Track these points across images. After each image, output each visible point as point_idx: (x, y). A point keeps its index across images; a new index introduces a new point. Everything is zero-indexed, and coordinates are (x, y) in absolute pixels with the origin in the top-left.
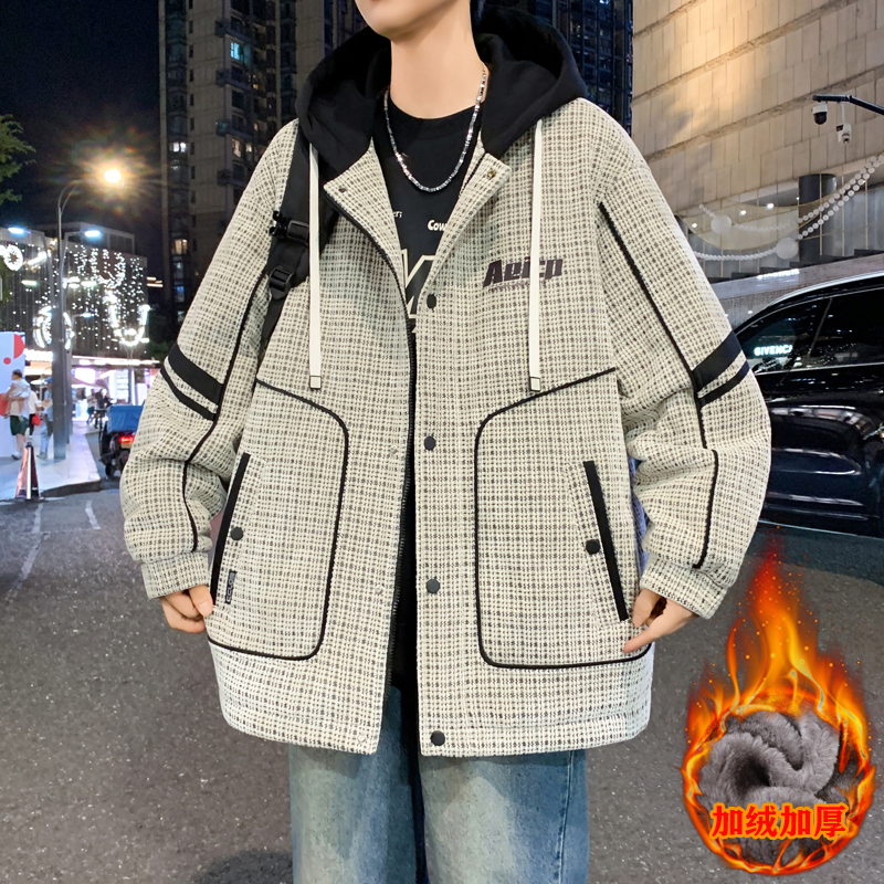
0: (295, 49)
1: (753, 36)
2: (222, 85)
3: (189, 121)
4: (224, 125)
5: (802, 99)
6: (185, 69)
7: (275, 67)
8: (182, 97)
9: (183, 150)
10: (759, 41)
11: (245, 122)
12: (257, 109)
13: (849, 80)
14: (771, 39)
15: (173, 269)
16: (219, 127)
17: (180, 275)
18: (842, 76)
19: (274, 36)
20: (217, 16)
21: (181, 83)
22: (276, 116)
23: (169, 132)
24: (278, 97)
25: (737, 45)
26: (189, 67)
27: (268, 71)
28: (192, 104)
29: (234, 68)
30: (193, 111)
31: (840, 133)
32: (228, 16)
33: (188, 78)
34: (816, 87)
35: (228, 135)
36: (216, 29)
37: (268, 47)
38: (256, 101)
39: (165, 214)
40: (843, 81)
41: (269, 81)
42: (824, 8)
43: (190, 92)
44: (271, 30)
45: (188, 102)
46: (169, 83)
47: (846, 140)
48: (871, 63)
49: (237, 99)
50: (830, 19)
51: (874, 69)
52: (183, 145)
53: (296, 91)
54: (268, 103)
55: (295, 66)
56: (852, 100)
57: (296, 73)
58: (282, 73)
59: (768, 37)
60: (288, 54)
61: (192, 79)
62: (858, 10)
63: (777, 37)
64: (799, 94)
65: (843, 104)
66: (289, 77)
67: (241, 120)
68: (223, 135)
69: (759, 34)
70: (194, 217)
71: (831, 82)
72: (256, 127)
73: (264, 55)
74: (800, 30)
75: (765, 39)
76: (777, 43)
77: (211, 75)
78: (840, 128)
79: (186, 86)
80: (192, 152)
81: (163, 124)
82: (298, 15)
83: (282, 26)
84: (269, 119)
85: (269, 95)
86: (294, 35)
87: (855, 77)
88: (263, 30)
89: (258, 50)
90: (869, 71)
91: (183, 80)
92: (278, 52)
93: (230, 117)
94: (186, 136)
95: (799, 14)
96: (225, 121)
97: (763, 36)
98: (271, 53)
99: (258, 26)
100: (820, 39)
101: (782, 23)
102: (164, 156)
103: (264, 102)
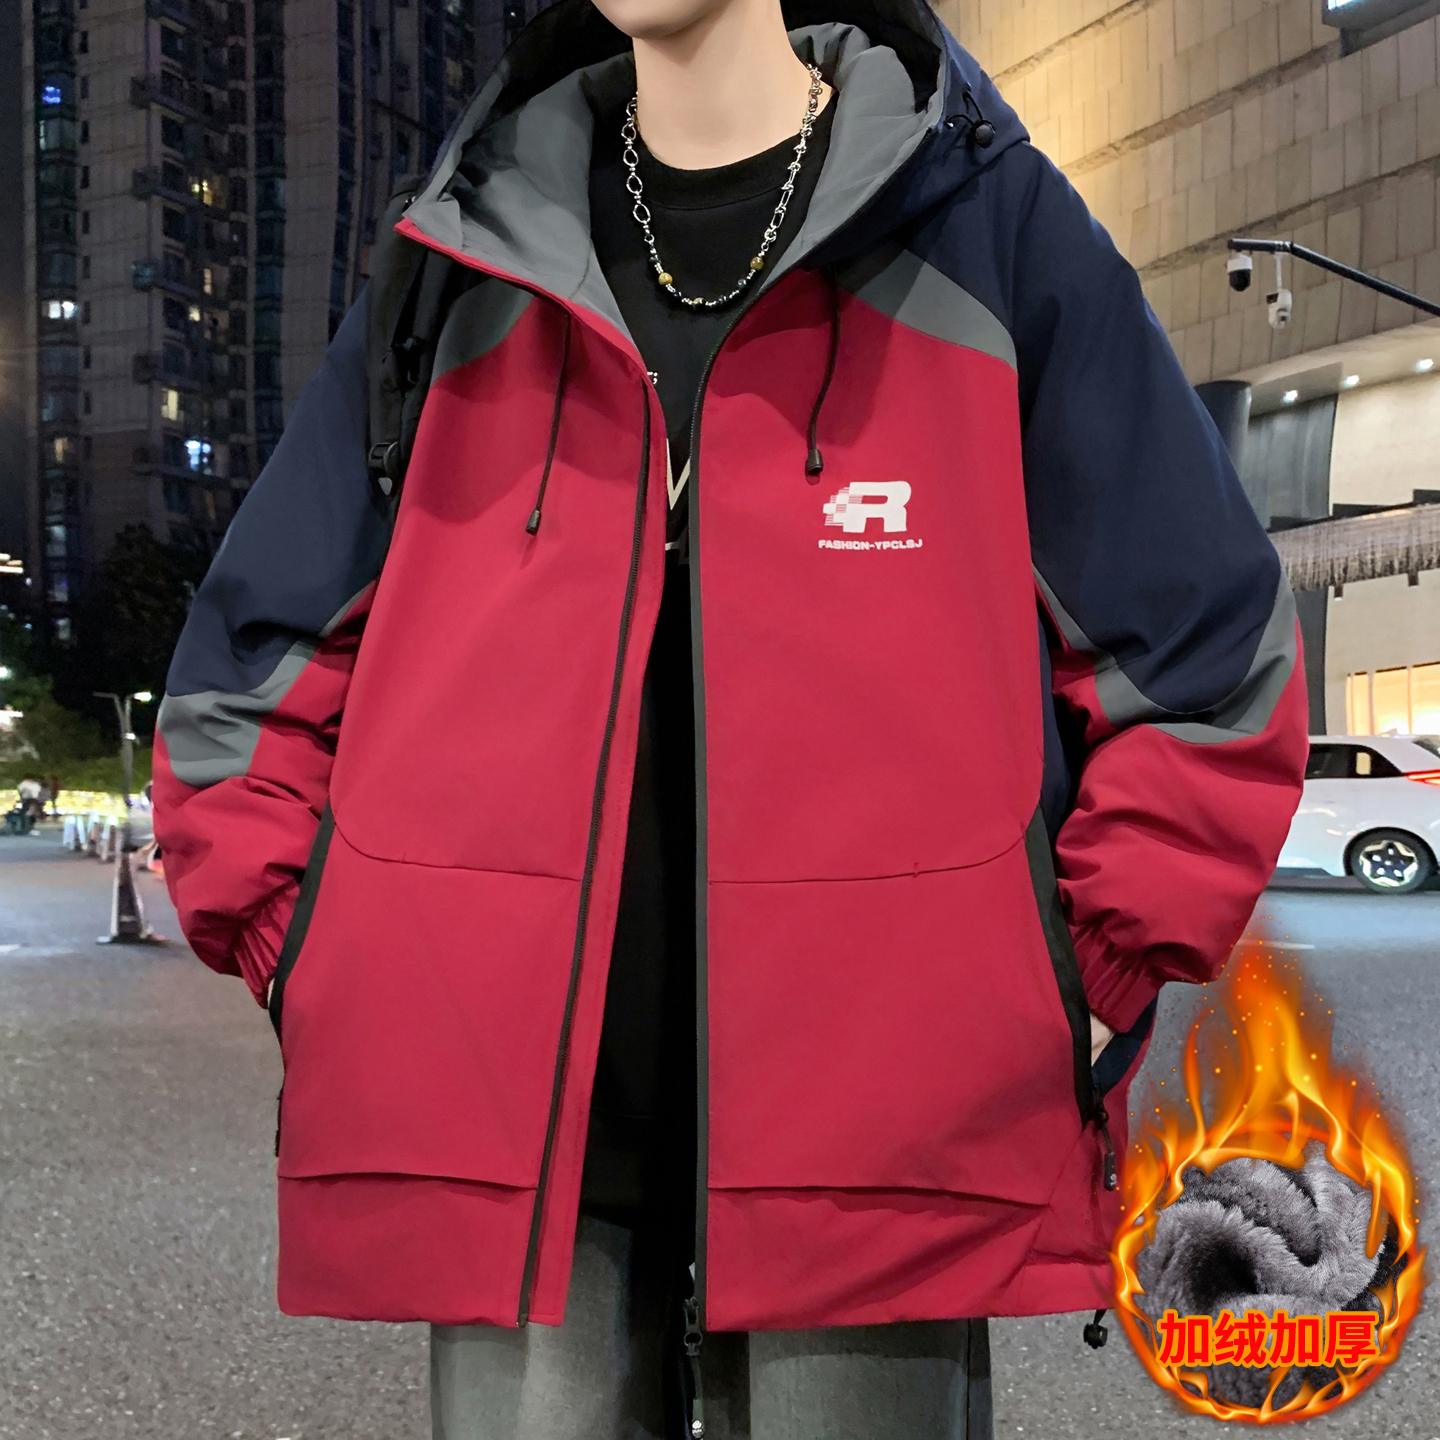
0: (282, 134)
1: (1118, 133)
2: (144, 197)
3: (79, 262)
4: (148, 272)
5: (1200, 248)
6: (72, 164)
7: (245, 166)
8: (66, 217)
9: (68, 315)
10: (1128, 143)
11: (187, 263)
12: (211, 243)
13: (1281, 216)
14: (1149, 141)
15: (47, 538)
16: (137, 275)
17: (59, 551)
18: (1269, 209)
19: (243, 109)
20: (133, 71)
21: (67, 191)
22: (245, 255)
23: (41, 283)
24: (250, 220)
25: (1088, 151)
26: (82, 161)
27: (233, 172)
28: (86, 230)
29: (166, 165)
30: (87, 243)
31: (1273, 308)
32: (156, 70)
33: (78, 184)
34: (1226, 227)
35: (155, 291)
36: (134, 93)
37: (232, 128)
38: (208, 227)
39: (33, 433)
40: (1269, 219)
41: (234, 193)
42: (1240, 89)
43: (84, 206)
44: (237, 97)
45: (79, 227)
46: (41, 189)
47: (1283, 319)
48: (1317, 190)
49: (173, 223)
50: (1249, 109)
51: (1325, 198)
52: (69, 307)
53: (283, 211)
54: (232, 232)
55: (283, 165)
56: (1294, 251)
57: (284, 177)
58: (259, 177)
59: (1143, 136)
60: (270, 142)
61: (85, 183)
62: (1296, 96)
63: (1159, 137)
64: (1195, 238)
65: (1279, 256)
66: (271, 186)
67: (180, 262)
68: (146, 288)
69: (1129, 134)
70: (88, 439)
71: (1252, 219)
72: (208, 275)
73: (224, 145)
74: (1197, 128)
75: (1140, 139)
76: (1157, 148)
77: (122, 178)
78: (1272, 298)
79: (74, 198)
80: (87, 320)
81: (31, 269)
82: (289, 71)
83: (258, 90)
84: (234, 261)
85: (233, 216)
86: (281, 108)
87: (1291, 211)
88: (225, 96)
89: (212, 134)
90: (1316, 201)
91: (68, 185)
92: (251, 141)
93: (158, 253)
94: (74, 287)
95: (1195, 100)
96: (149, 262)
97: (1136, 134)
98: (238, 144)
99: (211, 89)
100: (1233, 142)
101: (1167, 115)
102: (32, 328)
103: (223, 230)
